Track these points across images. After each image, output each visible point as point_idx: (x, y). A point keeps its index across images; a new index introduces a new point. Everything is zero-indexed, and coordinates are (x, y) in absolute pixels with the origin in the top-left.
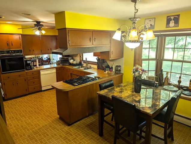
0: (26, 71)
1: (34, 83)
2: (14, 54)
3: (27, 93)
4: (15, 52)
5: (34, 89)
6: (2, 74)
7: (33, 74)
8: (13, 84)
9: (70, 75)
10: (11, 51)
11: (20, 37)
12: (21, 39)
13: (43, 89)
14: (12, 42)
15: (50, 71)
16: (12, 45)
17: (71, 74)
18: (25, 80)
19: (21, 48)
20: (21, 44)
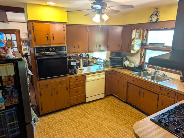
0: (69, 76)
1: (77, 92)
2: (55, 53)
3: (68, 107)
4: (57, 50)
5: (77, 100)
6: (38, 80)
7: (77, 79)
8: (52, 94)
9: (126, 84)
10: (52, 47)
11: (64, 28)
12: (65, 30)
13: (88, 100)
14: (53, 35)
15: (97, 76)
16: (53, 39)
17: (128, 83)
18: (67, 89)
19: (64, 44)
20: (64, 38)
